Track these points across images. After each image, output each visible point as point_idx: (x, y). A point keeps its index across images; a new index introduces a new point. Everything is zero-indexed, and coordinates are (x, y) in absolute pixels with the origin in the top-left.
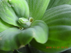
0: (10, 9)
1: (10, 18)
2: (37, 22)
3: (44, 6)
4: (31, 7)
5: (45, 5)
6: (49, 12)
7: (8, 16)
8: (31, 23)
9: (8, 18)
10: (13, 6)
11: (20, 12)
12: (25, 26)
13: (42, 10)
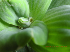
0: (10, 9)
1: (10, 18)
2: (37, 22)
3: (45, 7)
4: (32, 7)
5: (46, 5)
6: (49, 13)
7: (7, 16)
8: (31, 22)
9: (8, 17)
10: (13, 6)
11: (20, 12)
12: (24, 26)
13: (43, 10)
